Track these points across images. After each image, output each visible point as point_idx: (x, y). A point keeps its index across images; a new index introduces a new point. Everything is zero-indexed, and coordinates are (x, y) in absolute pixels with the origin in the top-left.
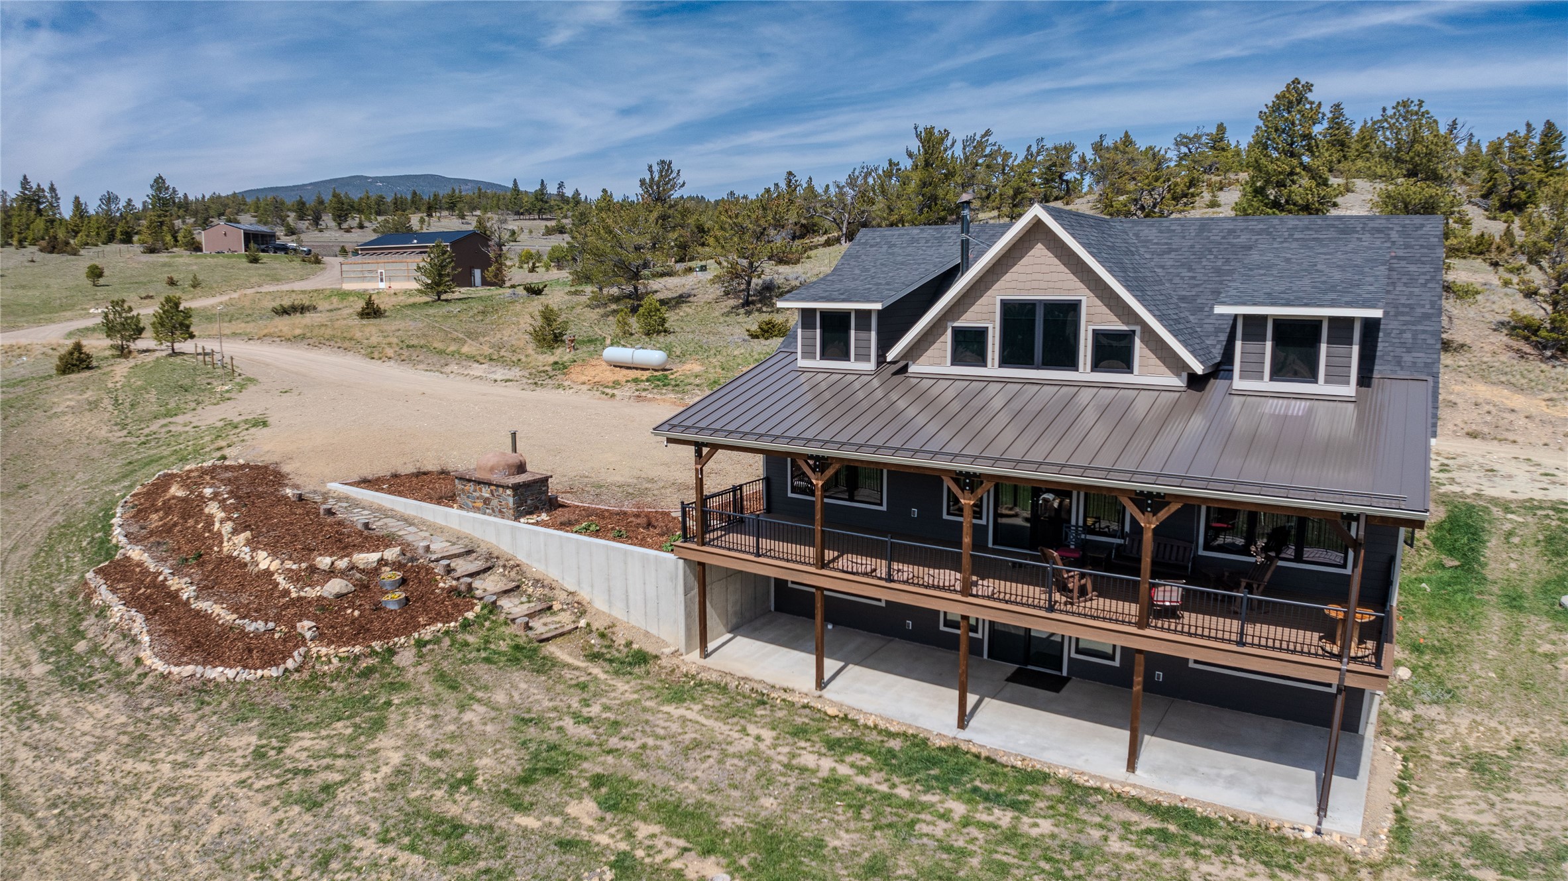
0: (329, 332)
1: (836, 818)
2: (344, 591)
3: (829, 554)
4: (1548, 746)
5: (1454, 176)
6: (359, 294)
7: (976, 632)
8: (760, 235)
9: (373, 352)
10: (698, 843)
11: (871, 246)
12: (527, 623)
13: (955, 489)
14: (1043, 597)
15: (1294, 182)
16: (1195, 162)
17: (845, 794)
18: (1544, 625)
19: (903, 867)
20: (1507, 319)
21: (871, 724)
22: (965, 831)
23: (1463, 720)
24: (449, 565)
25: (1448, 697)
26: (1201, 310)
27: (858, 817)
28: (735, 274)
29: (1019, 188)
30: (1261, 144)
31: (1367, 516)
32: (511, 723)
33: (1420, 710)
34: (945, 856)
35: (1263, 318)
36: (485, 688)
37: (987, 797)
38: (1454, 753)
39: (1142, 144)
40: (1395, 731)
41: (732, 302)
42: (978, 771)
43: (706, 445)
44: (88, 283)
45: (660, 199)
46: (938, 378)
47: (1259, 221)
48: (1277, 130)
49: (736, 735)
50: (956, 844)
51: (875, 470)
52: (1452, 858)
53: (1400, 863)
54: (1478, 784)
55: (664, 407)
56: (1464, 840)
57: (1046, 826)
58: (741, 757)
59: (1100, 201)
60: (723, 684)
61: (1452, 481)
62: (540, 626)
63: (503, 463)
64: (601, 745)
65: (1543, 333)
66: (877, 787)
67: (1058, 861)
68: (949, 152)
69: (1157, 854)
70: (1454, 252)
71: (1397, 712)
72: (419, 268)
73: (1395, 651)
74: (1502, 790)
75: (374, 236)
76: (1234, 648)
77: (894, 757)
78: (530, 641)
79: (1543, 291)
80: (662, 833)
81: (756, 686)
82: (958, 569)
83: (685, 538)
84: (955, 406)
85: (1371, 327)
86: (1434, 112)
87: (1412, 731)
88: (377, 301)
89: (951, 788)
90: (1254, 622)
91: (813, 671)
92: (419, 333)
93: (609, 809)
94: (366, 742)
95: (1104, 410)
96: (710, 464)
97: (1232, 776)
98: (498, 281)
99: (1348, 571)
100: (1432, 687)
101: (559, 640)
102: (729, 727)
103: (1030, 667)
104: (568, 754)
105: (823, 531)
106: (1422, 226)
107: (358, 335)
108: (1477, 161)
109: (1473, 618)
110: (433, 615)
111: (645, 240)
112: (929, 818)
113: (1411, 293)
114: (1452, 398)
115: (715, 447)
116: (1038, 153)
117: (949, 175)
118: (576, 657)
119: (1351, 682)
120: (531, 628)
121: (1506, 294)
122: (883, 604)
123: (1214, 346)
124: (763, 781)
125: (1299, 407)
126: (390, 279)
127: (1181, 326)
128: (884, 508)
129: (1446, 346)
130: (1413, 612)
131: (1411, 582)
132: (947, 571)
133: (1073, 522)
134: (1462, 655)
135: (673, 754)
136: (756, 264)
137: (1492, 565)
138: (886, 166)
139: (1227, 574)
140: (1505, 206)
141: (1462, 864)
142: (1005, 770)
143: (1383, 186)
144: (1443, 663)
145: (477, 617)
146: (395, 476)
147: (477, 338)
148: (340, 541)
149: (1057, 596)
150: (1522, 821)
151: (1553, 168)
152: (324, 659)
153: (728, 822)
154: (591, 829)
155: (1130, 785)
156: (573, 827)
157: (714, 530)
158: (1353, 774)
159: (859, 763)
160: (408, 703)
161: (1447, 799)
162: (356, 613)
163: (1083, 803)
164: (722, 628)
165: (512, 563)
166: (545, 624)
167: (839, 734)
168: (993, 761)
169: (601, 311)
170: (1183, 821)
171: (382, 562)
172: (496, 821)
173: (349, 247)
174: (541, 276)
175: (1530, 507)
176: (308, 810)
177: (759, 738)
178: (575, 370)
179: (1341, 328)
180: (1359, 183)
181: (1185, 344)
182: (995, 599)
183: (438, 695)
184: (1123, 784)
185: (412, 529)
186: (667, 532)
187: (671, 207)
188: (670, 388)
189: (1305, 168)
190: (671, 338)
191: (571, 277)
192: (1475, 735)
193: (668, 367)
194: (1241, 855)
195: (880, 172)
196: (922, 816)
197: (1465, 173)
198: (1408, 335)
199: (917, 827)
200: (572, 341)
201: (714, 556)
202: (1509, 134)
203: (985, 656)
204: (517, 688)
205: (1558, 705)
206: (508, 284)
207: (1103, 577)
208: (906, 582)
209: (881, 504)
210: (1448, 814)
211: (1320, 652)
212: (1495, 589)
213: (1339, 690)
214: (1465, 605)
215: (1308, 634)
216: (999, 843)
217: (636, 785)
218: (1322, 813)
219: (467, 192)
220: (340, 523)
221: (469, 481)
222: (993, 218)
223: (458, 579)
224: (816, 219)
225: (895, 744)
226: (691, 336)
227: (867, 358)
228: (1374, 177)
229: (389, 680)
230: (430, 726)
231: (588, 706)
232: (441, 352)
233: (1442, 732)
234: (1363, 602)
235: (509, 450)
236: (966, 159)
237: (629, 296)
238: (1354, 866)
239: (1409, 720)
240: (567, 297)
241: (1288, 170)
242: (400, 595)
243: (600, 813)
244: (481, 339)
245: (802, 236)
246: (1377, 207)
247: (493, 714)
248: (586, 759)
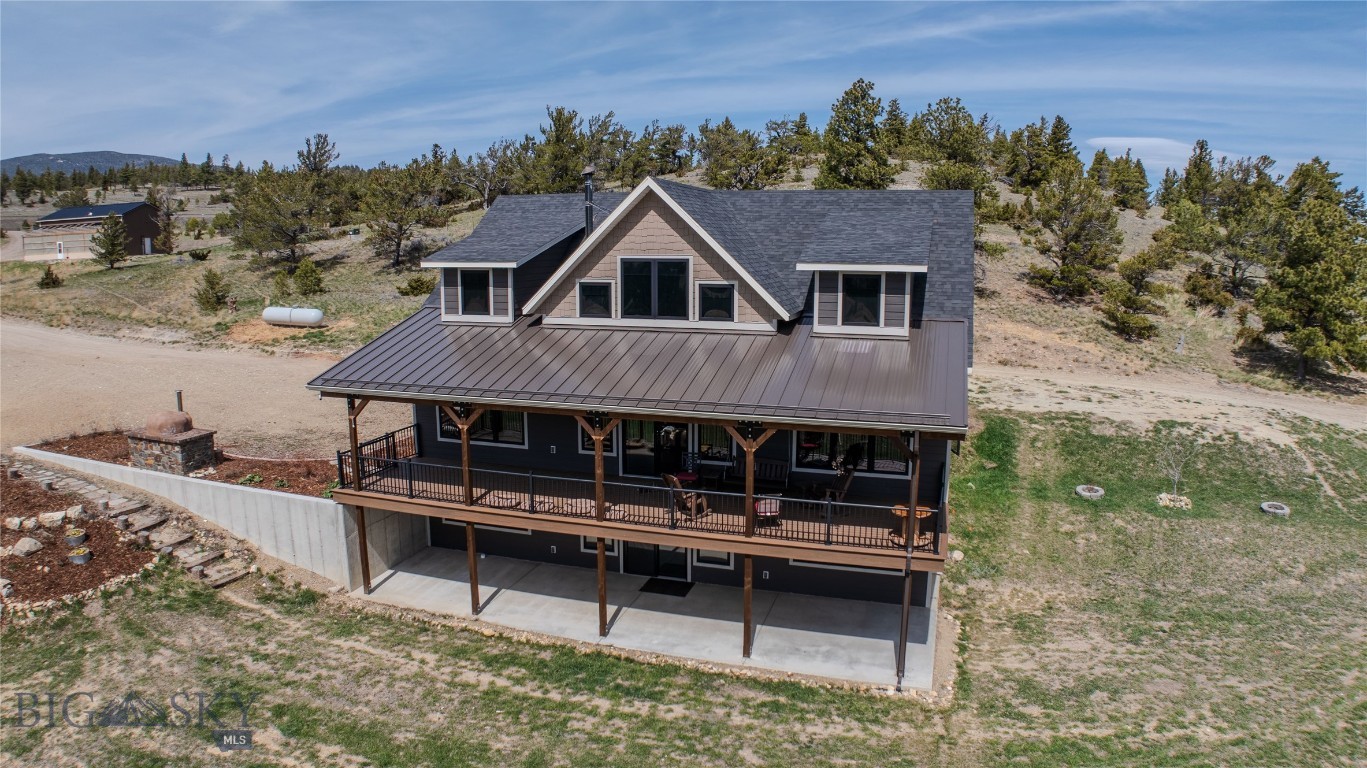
0: (12, 302)
1: (498, 724)
2: (34, 549)
3: (477, 492)
4: (1072, 605)
5: (984, 158)
6: (38, 265)
7: (613, 550)
8: (408, 201)
9: (51, 320)
10: (375, 758)
11: (508, 211)
12: (202, 571)
13: (587, 427)
14: (666, 516)
15: (860, 162)
16: (783, 144)
17: (504, 703)
18: (1064, 510)
19: (559, 758)
20: (1028, 271)
21: (523, 639)
22: (611, 722)
23: (1006, 589)
24: (126, 520)
25: (993, 572)
26: (787, 267)
27: (517, 721)
28: (385, 236)
29: (638, 162)
30: (834, 131)
31: (920, 433)
32: (196, 664)
33: (972, 584)
34: (594, 746)
35: (835, 274)
36: (169, 633)
37: (627, 692)
38: (1001, 616)
39: (739, 128)
40: (954, 602)
41: (383, 262)
42: (620, 671)
43: (358, 397)
45: (316, 168)
46: (568, 328)
47: (832, 194)
48: (846, 120)
49: (403, 661)
50: (603, 735)
51: (516, 413)
52: (1004, 700)
53: (964, 708)
54: (1020, 639)
55: (320, 362)
56: (1013, 684)
57: (679, 710)
58: (408, 680)
59: (706, 174)
60: (387, 616)
61: (989, 400)
62: (214, 573)
63: (170, 421)
64: (279, 678)
65: (1055, 281)
66: (531, 694)
67: (690, 738)
68: (577, 130)
69: (772, 722)
70: (986, 218)
71: (954, 587)
72: (94, 239)
73: (950, 538)
74: (1040, 642)
75: (54, 210)
76: (823, 546)
77: (546, 666)
78: (206, 587)
79: (1055, 249)
80: (342, 752)
81: (417, 615)
82: (592, 497)
83: (343, 484)
84: (585, 353)
85: (919, 280)
86: (969, 109)
87: (967, 601)
88: (55, 270)
89: (597, 688)
90: (838, 524)
91: (469, 598)
92: (94, 301)
93: (293, 734)
94: (66, 689)
95: (711, 353)
96: (365, 413)
97: (828, 651)
98: (166, 248)
99: (909, 477)
100: (980, 566)
101: (233, 585)
102: (395, 654)
103: (660, 577)
104: (250, 689)
105: (470, 471)
106: (958, 198)
107: (39, 304)
108: (1003, 147)
109: (1009, 508)
110: (116, 568)
111: (302, 207)
112: (579, 715)
113: (950, 252)
114: (987, 334)
115: (366, 399)
116: (654, 133)
117: (578, 150)
118: (250, 600)
119: (916, 566)
120: (206, 576)
121: (1027, 252)
122: (530, 534)
123: (798, 297)
124: (430, 699)
125: (865, 347)
126: (67, 250)
127: (771, 281)
128: (526, 447)
129: (981, 293)
130: (963, 506)
131: (960, 482)
132: (583, 500)
133: (690, 450)
134: (1002, 538)
135: (345, 682)
136: (405, 227)
137: (1022, 465)
138: (523, 141)
139: (815, 486)
140: (1025, 182)
141: (1013, 704)
142: (643, 667)
143: (928, 166)
144: (987, 545)
145: (156, 567)
146: (74, 437)
147: (146, 303)
148: (27, 502)
149: (678, 515)
150: (1057, 665)
151: (1062, 152)
152: (20, 614)
153: (401, 737)
154: (277, 754)
155: (746, 668)
156: (262, 753)
157: (369, 476)
158: (923, 640)
159: (515, 675)
160: (100, 651)
161: (997, 653)
162: (46, 569)
163: (709, 687)
164: (383, 565)
165: (184, 515)
166: (219, 572)
167: (495, 652)
168: (632, 661)
169: (261, 273)
170: (790, 693)
171: (66, 520)
172: (191, 752)
173: (31, 221)
174: (207, 242)
175: (1049, 418)
176: (19, 755)
177: (423, 662)
178: (236, 329)
179: (896, 280)
180: (912, 164)
181: (774, 295)
182: (625, 522)
183: (127, 641)
184: (741, 668)
185: (92, 487)
186: (326, 479)
187: (326, 176)
188: (327, 343)
189: (869, 151)
190: (326, 297)
191: (233, 243)
192: (1016, 600)
193: (323, 324)
194: (838, 715)
195: (518, 146)
196: (573, 715)
197: (994, 157)
198: (948, 286)
199: (569, 725)
200: (234, 303)
201: (371, 500)
202: (1028, 126)
203: (622, 571)
204: (198, 631)
205: (1078, 572)
206: (175, 251)
207: (715, 495)
208: (548, 512)
209: (523, 444)
210: (1000, 665)
211: (890, 544)
212: (1025, 484)
213: (907, 574)
214: (1003, 498)
215: (880, 530)
216: (640, 729)
217: (315, 712)
218: (901, 675)
219: (139, 165)
220: (26, 485)
221: (141, 439)
222: (618, 187)
223: (136, 533)
224: (460, 187)
225: (546, 655)
226: (345, 295)
227: (504, 312)
228: (923, 159)
229: (82, 630)
230: (122, 671)
231: (265, 644)
232: (114, 318)
233: (991, 600)
234: (921, 502)
235: (176, 409)
236: (593, 136)
237: (287, 259)
238: (928, 714)
239: (964, 593)
240: (229, 262)
241: (856, 152)
242: (84, 550)
243: (284, 739)
244: (151, 304)
245: (447, 202)
246: (925, 183)
247: (179, 656)
248: (267, 692)
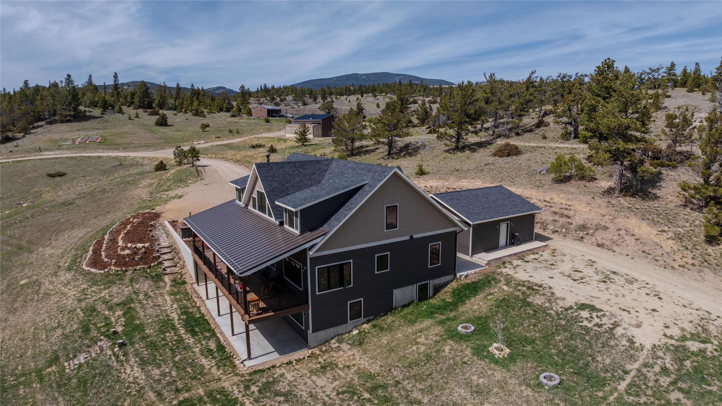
1: (156, 327)
2: (129, 253)
4: (358, 370)
17: (167, 323)
19: (150, 339)
21: (202, 310)
23: (351, 353)
24: (160, 250)
25: (357, 344)
32: (132, 292)
33: (343, 345)
36: (137, 283)
42: (202, 326)
44: (201, 130)
49: (169, 305)
50: (167, 338)
57: (191, 341)
58: (161, 310)
60: (188, 293)
62: (169, 270)
74: (315, 375)
77: (192, 318)
78: (161, 273)
81: (194, 295)
89: (189, 328)
100: (357, 339)
101: (170, 275)
102: (171, 303)
109: (415, 322)
110: (144, 263)
112: (173, 332)
118: (170, 280)
120: (165, 270)
130: (400, 314)
131: (426, 304)
134: (387, 333)
135: (150, 306)
137: (467, 305)
144: (375, 333)
148: (142, 240)
152: (112, 270)
155: (225, 338)
162: (127, 260)
163: (209, 339)
165: (178, 251)
167: (191, 311)
171: (143, 247)
177: (172, 307)
183: (126, 283)
185: (165, 238)
192: (346, 358)
199: (166, 333)
204: (144, 285)
212: (452, 314)
214: (422, 316)
218: (249, 359)
220: (148, 234)
223: (158, 254)
225: (198, 316)
229: (121, 278)
230: (116, 290)
231: (152, 292)
233: (338, 354)
242: (141, 256)
